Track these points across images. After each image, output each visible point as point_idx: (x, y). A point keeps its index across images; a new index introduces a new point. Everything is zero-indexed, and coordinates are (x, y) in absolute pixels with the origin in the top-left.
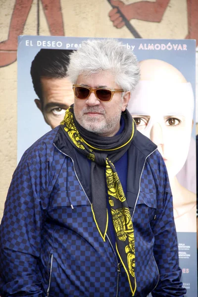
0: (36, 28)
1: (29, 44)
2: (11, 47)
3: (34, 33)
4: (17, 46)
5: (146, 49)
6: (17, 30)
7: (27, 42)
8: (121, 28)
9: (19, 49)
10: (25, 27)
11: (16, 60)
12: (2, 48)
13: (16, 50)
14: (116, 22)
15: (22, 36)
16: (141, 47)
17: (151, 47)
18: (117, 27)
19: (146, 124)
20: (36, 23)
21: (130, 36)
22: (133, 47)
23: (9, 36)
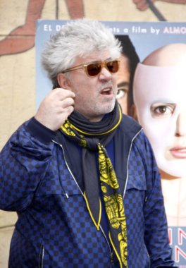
0: (54, 12)
1: (48, 28)
2: (28, 32)
3: (53, 17)
4: (35, 31)
5: (171, 32)
6: (35, 14)
7: (45, 26)
8: (144, 10)
9: (36, 34)
10: (44, 10)
11: (34, 46)
12: (19, 33)
13: (34, 36)
14: (140, 5)
15: (40, 20)
16: (166, 30)
17: (177, 31)
18: (140, 9)
19: (172, 113)
20: (55, 6)
21: (154, 19)
22: (158, 31)
23: (27, 20)
